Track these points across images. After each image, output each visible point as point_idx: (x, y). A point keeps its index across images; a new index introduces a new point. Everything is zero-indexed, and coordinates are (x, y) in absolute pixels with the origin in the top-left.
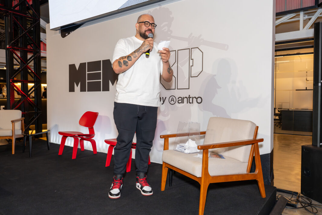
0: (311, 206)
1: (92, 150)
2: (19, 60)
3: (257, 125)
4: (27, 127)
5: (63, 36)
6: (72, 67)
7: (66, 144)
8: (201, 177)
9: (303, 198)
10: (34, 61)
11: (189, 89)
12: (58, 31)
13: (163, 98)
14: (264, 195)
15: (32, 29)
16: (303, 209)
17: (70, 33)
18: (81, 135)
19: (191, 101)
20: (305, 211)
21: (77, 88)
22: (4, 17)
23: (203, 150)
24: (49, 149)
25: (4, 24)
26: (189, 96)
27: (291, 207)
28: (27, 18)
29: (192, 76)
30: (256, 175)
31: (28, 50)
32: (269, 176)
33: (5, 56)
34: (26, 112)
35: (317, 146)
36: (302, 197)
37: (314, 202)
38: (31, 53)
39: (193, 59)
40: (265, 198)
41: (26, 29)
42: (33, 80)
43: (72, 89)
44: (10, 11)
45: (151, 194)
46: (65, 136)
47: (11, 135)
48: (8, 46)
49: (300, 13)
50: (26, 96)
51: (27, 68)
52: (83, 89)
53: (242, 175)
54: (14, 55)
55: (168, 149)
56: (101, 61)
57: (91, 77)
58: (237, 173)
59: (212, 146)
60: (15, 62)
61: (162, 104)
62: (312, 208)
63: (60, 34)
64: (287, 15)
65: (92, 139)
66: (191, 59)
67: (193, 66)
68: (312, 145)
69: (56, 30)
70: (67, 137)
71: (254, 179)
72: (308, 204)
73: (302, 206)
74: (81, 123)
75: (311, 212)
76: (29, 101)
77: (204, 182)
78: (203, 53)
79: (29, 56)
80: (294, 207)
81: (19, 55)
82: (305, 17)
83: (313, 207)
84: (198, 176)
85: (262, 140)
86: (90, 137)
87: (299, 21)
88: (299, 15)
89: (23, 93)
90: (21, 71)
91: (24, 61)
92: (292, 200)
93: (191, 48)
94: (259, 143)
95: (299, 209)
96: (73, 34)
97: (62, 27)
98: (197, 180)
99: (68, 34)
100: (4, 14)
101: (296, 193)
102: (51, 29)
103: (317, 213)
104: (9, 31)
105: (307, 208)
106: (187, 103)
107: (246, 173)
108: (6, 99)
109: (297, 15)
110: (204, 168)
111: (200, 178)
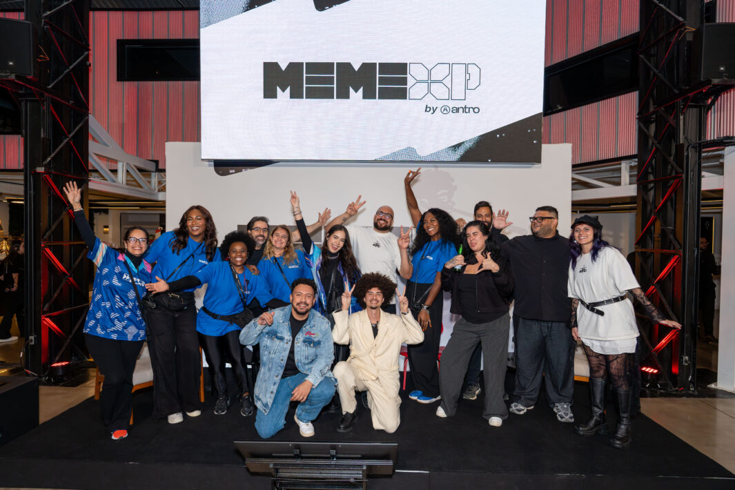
34: (67, 309)
48: (40, 170)
89: (63, 268)
99: (236, 172)
104: (43, 135)
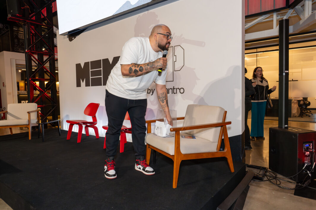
0: (276, 179)
1: (95, 135)
2: (37, 62)
3: (225, 110)
4: (45, 118)
5: (71, 40)
6: (78, 66)
7: (73, 130)
8: (174, 154)
9: (270, 173)
10: (50, 62)
11: (173, 81)
12: (66, 36)
13: (152, 90)
14: (233, 170)
15: (47, 35)
16: (268, 182)
17: (76, 38)
18: (85, 123)
19: (175, 92)
20: (270, 183)
21: (83, 84)
22: (23, 26)
23: (176, 132)
24: (60, 135)
25: (22, 32)
26: (174, 87)
27: (259, 180)
28: (42, 26)
29: (175, 70)
30: (225, 153)
31: (44, 53)
32: (241, 155)
33: (25, 59)
34: (44, 105)
35: (282, 127)
36: (270, 171)
37: (279, 176)
38: (47, 56)
39: (176, 56)
40: (234, 172)
41: (42, 36)
42: (49, 78)
43: (79, 85)
44: (27, 21)
45: (154, 173)
46: (72, 123)
47: (28, 124)
48: (26, 50)
49: (274, 13)
50: (43, 92)
51: (44, 68)
52: (87, 85)
53: (212, 153)
54: (32, 58)
55: (151, 132)
56: (101, 60)
57: (94, 74)
58: (208, 152)
59: (183, 129)
60: (33, 64)
61: (152, 95)
62: (276, 181)
63: (68, 38)
64: (262, 15)
65: (95, 126)
66: (175, 56)
67: (176, 61)
68: (279, 127)
69: (64, 35)
70: (73, 124)
71: (223, 156)
72: (273, 177)
73: (268, 179)
74: (85, 113)
75: (274, 184)
76: (46, 96)
77: (177, 159)
78: (184, 50)
79: (45, 58)
80: (261, 179)
81: (37, 57)
82: (278, 17)
83: (277, 179)
84: (171, 154)
85: (230, 123)
86: (93, 124)
87: (272, 21)
88: (273, 15)
89: (41, 89)
90: (39, 71)
91: (41, 62)
92: (260, 175)
93: (175, 46)
94: (227, 126)
95: (265, 182)
96: (78, 37)
97: (69, 32)
98: (171, 157)
100: (23, 24)
101: (264, 169)
102: (60, 35)
103: (280, 184)
104: (27, 37)
105: (271, 180)
106: (172, 93)
107: (216, 151)
108: (27, 95)
109: (271, 16)
110: (176, 147)
111: (173, 156)
